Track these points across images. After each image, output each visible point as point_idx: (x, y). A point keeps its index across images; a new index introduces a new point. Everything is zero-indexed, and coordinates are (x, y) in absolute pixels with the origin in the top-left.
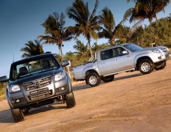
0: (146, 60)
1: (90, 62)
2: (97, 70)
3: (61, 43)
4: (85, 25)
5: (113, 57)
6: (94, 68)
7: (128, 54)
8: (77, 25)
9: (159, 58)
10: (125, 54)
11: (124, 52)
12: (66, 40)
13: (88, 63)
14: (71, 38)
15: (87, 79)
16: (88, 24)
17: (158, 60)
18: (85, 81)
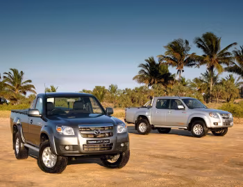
0: (200, 121)
1: (145, 107)
2: (149, 117)
3: (182, 68)
4: (211, 57)
5: (168, 108)
6: (146, 114)
7: (184, 109)
8: (204, 56)
9: (214, 124)
10: (181, 109)
11: (180, 107)
12: (188, 65)
13: (143, 107)
14: (194, 64)
15: (137, 124)
16: (215, 57)
17: (213, 126)
18: (134, 125)
